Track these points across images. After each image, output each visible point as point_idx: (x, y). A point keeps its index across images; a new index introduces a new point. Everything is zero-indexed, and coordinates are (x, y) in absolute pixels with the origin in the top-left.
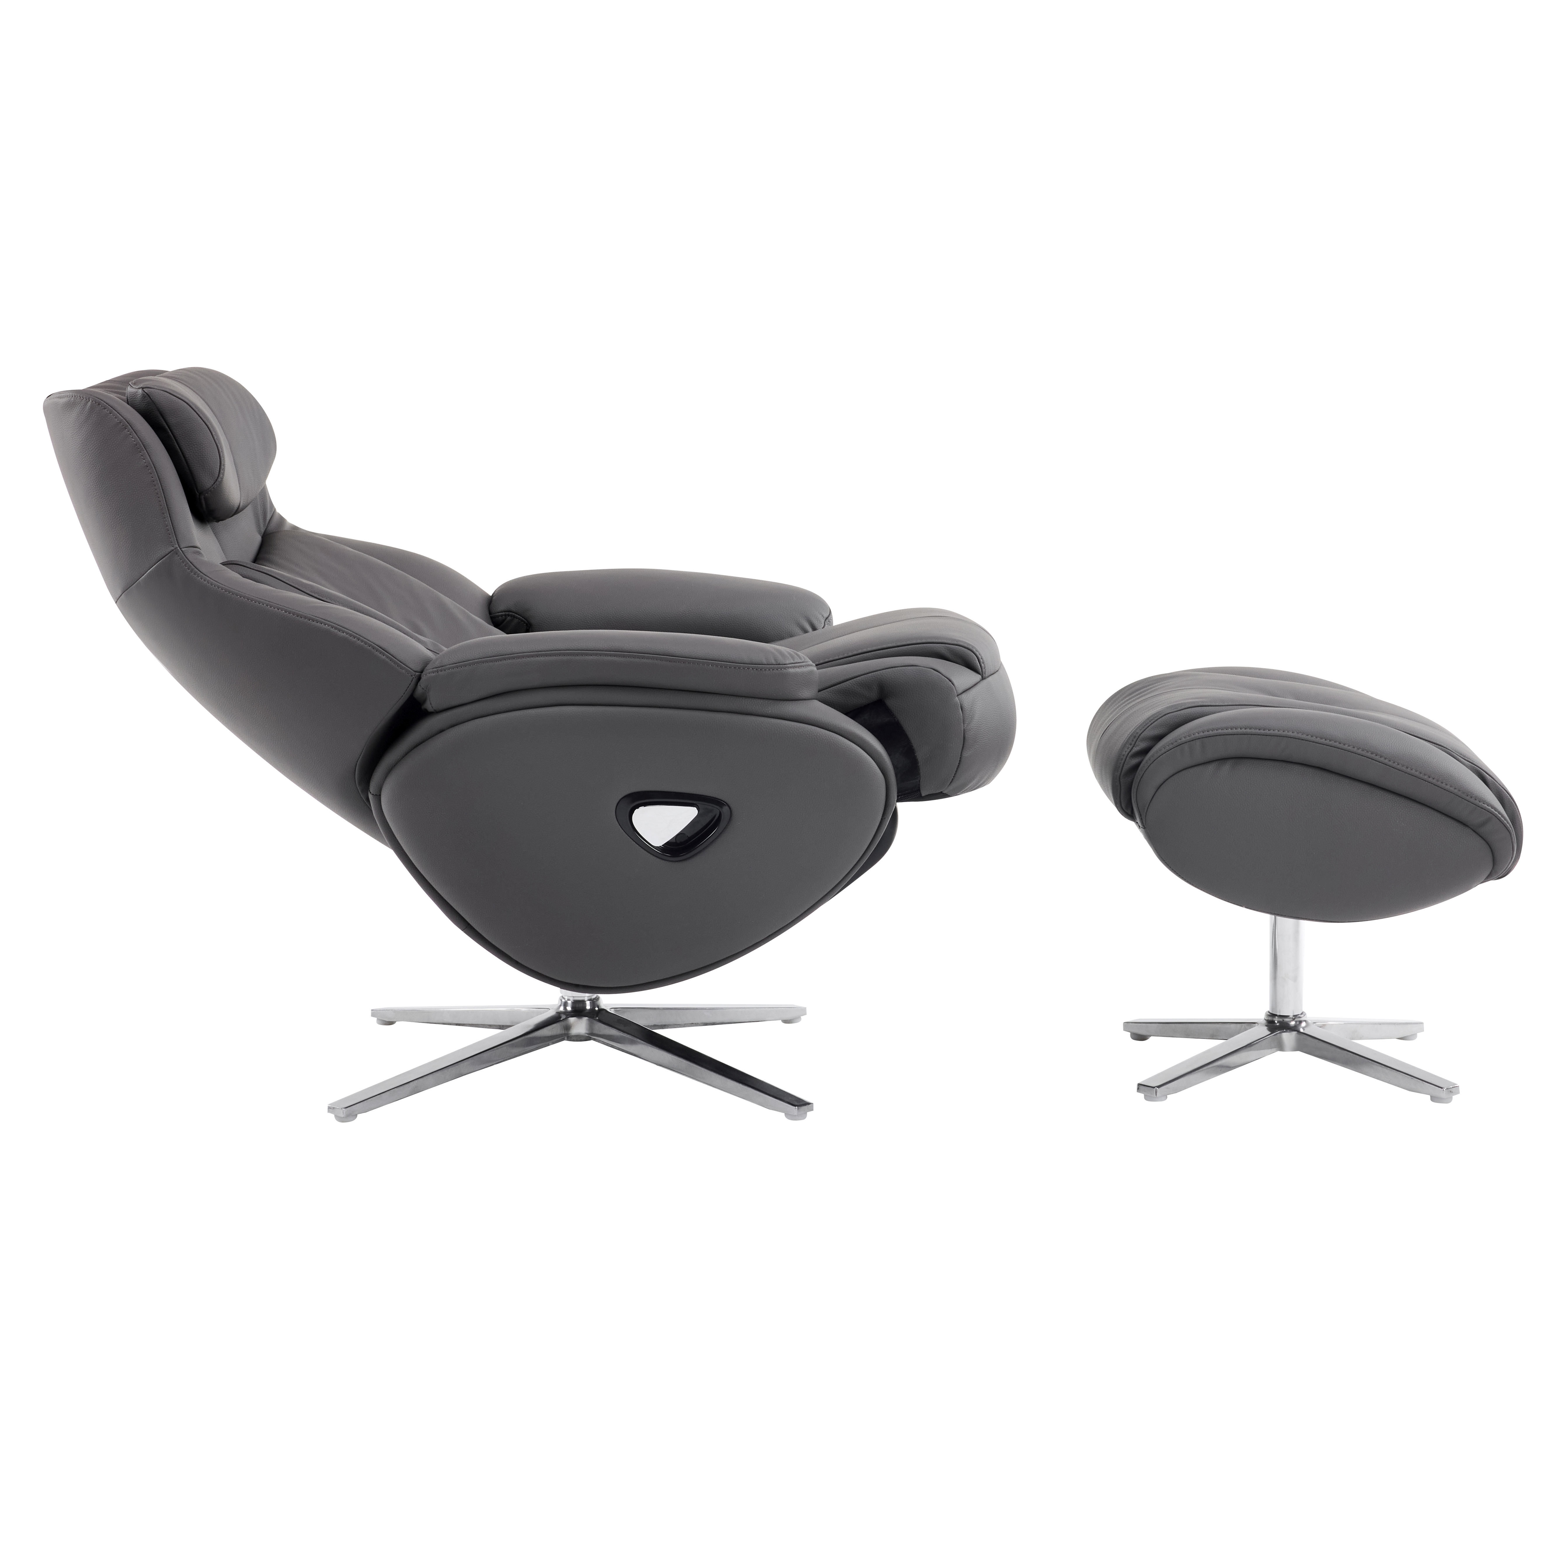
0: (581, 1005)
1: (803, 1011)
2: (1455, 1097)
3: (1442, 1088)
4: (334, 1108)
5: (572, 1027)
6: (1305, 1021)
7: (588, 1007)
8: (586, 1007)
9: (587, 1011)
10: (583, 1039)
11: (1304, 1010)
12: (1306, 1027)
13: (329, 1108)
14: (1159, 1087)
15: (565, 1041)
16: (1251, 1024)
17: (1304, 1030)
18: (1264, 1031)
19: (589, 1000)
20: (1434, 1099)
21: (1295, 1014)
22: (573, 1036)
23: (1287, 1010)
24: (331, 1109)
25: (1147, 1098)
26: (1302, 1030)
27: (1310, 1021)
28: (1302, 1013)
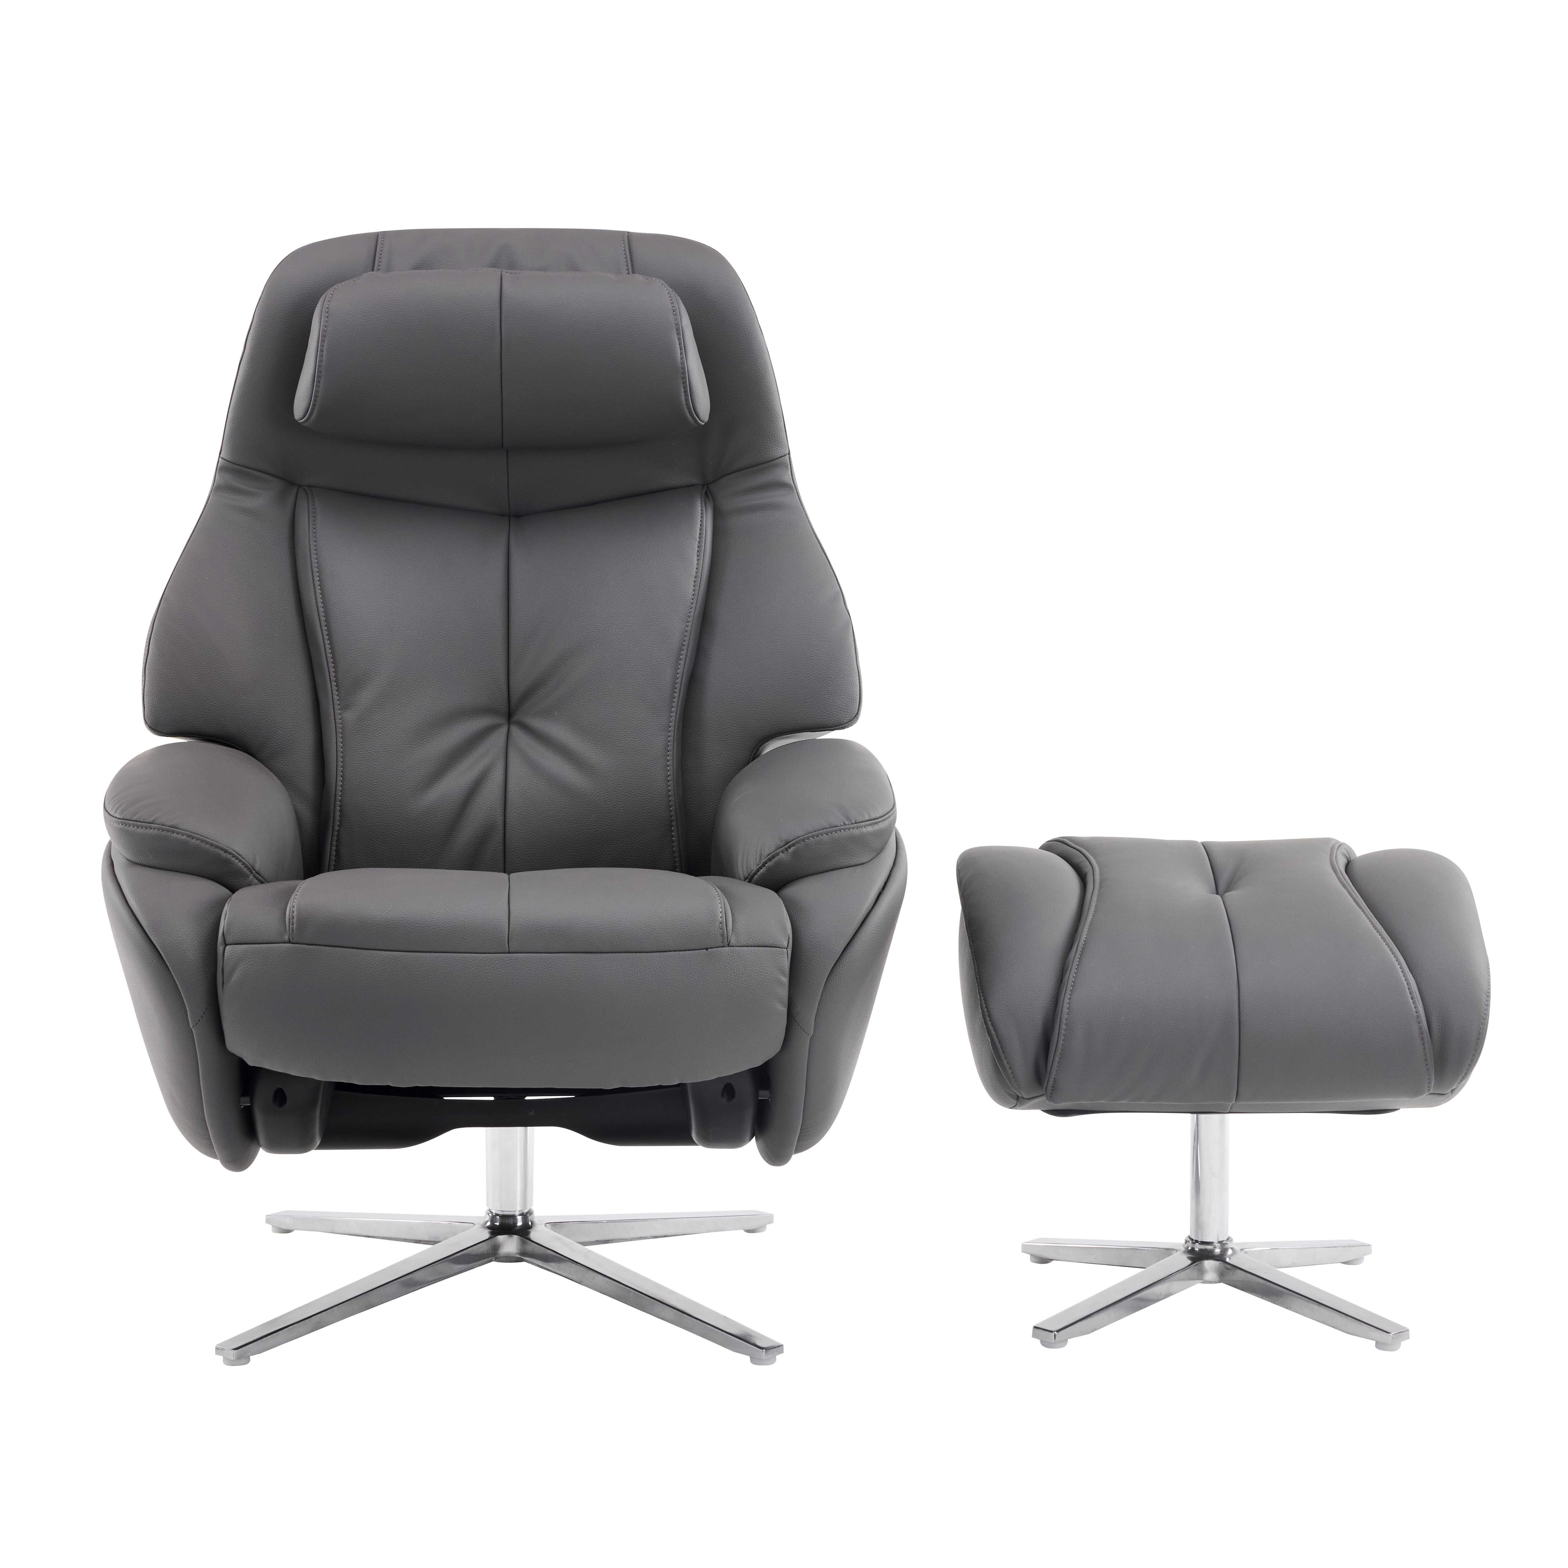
0: (511, 1221)
1: (769, 1219)
2: (1404, 1344)
3: (1388, 1333)
4: (223, 1349)
5: (501, 1247)
6: (1232, 1248)
7: (520, 1223)
8: (517, 1223)
9: (517, 1228)
10: (514, 1260)
11: (1230, 1235)
12: (1232, 1255)
13: (217, 1349)
14: (1058, 1331)
15: (493, 1262)
16: (1168, 1251)
17: (1230, 1259)
18: (1184, 1261)
19: (520, 1215)
20: (1380, 1345)
21: (1220, 1240)
22: (501, 1257)
23: (1212, 1235)
24: (219, 1350)
25: (1045, 1344)
26: (1228, 1260)
27: (1236, 1248)
28: (1228, 1239)
